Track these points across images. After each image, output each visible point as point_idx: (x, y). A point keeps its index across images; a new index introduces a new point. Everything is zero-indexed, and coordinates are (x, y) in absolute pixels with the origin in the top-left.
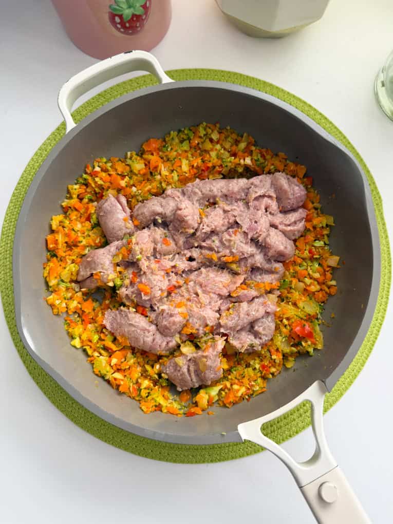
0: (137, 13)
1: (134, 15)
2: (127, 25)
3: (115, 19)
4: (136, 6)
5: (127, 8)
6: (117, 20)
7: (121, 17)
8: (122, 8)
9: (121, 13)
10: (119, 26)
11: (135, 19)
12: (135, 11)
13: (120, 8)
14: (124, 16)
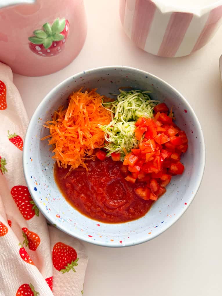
0: (57, 40)
1: (54, 42)
2: (49, 51)
3: (35, 48)
4: (55, 34)
5: (47, 37)
6: (38, 48)
7: (41, 46)
8: (42, 39)
9: (40, 43)
10: (41, 53)
11: (55, 45)
12: (55, 39)
13: (40, 40)
14: (45, 45)
